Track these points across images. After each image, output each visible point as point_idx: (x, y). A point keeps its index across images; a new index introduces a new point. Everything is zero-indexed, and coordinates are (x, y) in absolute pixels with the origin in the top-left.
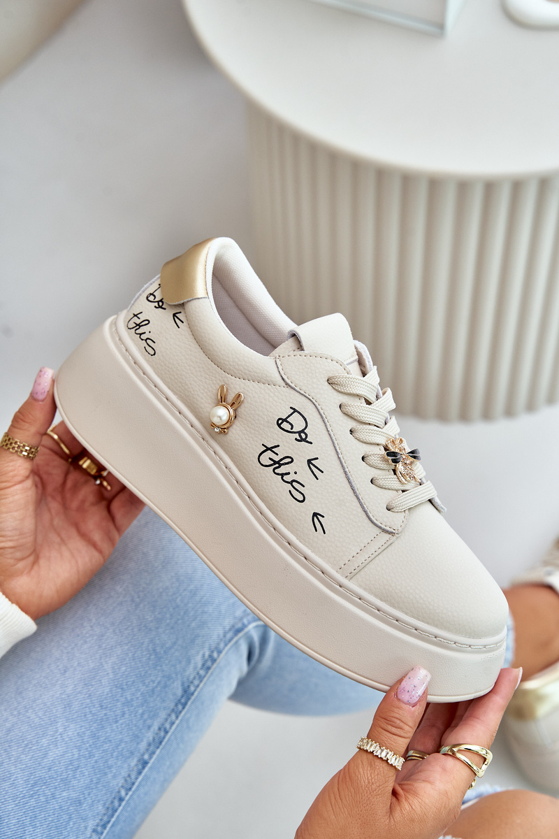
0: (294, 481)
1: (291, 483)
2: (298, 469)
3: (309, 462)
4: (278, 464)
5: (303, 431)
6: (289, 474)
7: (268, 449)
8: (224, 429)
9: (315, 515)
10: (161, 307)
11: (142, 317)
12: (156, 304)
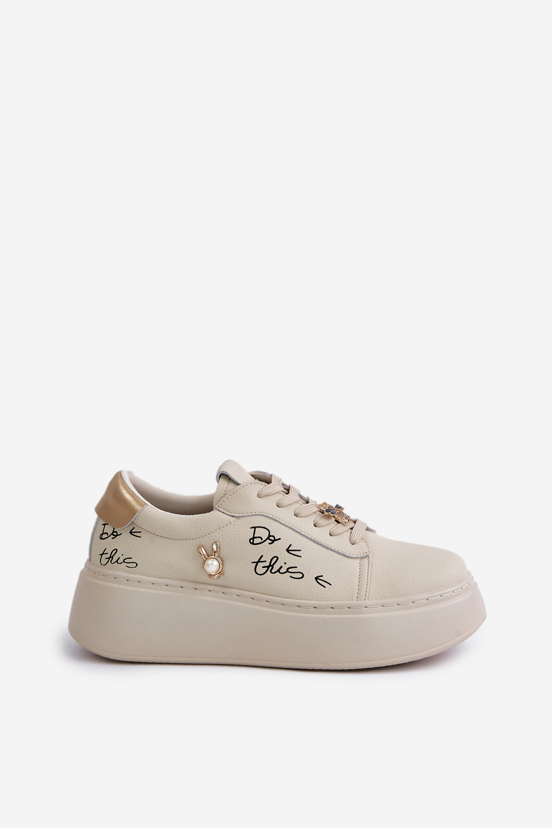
0: (288, 569)
1: (287, 571)
2: (286, 560)
3: (288, 550)
4: (271, 566)
5: (269, 536)
6: (281, 567)
7: (257, 563)
8: (220, 573)
9: (316, 578)
10: (116, 536)
11: (109, 551)
12: (112, 536)
